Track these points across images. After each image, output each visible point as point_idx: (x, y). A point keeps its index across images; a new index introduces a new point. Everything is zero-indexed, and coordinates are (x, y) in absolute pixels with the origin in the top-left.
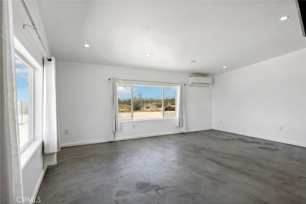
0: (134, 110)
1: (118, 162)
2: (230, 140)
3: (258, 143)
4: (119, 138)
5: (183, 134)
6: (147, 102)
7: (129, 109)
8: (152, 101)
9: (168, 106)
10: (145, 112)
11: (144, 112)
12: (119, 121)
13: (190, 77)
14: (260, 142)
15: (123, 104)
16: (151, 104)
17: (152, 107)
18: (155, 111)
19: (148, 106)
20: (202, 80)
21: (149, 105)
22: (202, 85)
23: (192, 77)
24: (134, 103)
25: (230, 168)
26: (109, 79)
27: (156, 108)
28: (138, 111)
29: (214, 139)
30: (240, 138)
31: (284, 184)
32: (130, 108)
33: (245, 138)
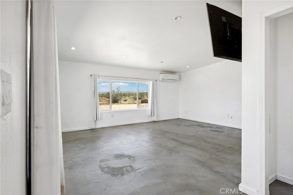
0: (112, 103)
1: (99, 143)
2: (191, 125)
3: (211, 127)
4: (99, 125)
5: (154, 122)
6: (125, 95)
7: (107, 102)
8: (129, 95)
9: (144, 99)
10: (123, 105)
11: (121, 104)
12: (99, 112)
13: (160, 74)
14: (213, 127)
15: (101, 97)
16: (129, 97)
17: (129, 100)
18: (132, 103)
19: (125, 99)
20: (170, 76)
21: (127, 98)
22: (171, 81)
23: (162, 74)
24: (112, 95)
25: (184, 144)
26: (91, 76)
27: (133, 101)
28: (116, 103)
29: (179, 125)
30: (199, 124)
31: (218, 151)
32: (109, 101)
33: (203, 124)
